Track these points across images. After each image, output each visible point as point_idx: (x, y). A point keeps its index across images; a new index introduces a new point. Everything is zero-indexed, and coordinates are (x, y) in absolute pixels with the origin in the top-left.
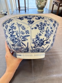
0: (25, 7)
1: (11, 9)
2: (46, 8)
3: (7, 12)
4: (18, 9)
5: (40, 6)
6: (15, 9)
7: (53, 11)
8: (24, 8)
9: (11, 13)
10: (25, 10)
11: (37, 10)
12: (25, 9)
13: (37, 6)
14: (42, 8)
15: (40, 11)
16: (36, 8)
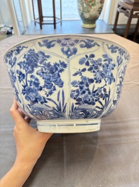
0: (54, 17)
1: (23, 21)
2: (102, 20)
3: (12, 28)
4: (38, 21)
5: (87, 16)
6: (31, 21)
7: (118, 27)
8: (53, 19)
9: (23, 29)
10: (55, 24)
11: (81, 23)
12: (55, 20)
13: (82, 15)
14: (93, 20)
15: (88, 26)
16: (80, 19)
